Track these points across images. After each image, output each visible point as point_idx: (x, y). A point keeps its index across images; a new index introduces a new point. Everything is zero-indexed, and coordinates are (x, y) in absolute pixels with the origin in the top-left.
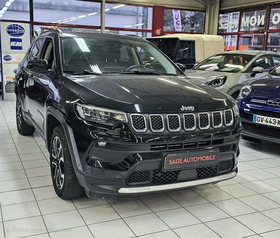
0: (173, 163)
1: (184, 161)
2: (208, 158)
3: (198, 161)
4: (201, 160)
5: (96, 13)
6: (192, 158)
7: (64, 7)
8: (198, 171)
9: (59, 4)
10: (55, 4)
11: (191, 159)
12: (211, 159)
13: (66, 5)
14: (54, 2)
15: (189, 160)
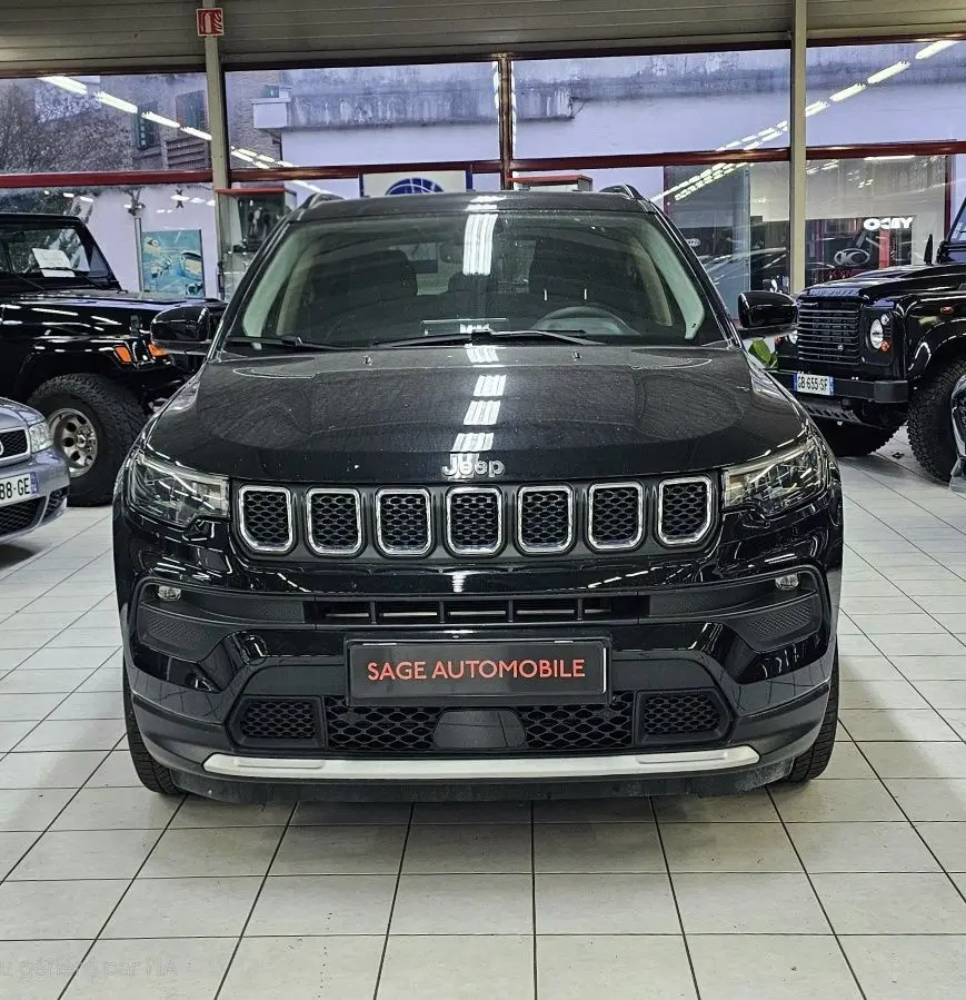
0: (384, 674)
1: (436, 673)
2: (547, 668)
3: (501, 676)
4: (515, 676)
5: (856, 89)
6: (472, 663)
7: (702, 83)
8: (525, 723)
9: (683, 73)
10: (665, 73)
11: (467, 667)
12: (562, 675)
13: (713, 70)
14: (663, 67)
15: (456, 671)
